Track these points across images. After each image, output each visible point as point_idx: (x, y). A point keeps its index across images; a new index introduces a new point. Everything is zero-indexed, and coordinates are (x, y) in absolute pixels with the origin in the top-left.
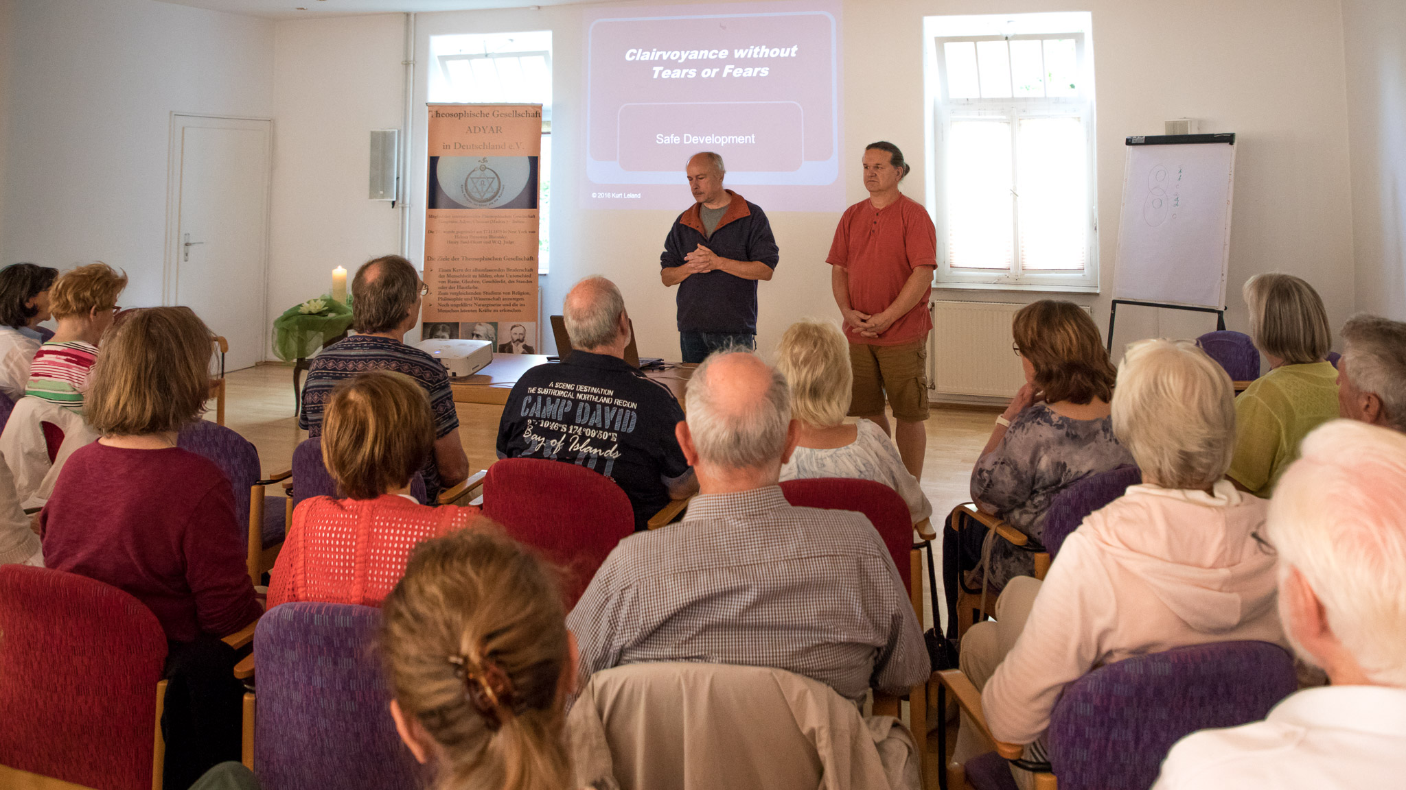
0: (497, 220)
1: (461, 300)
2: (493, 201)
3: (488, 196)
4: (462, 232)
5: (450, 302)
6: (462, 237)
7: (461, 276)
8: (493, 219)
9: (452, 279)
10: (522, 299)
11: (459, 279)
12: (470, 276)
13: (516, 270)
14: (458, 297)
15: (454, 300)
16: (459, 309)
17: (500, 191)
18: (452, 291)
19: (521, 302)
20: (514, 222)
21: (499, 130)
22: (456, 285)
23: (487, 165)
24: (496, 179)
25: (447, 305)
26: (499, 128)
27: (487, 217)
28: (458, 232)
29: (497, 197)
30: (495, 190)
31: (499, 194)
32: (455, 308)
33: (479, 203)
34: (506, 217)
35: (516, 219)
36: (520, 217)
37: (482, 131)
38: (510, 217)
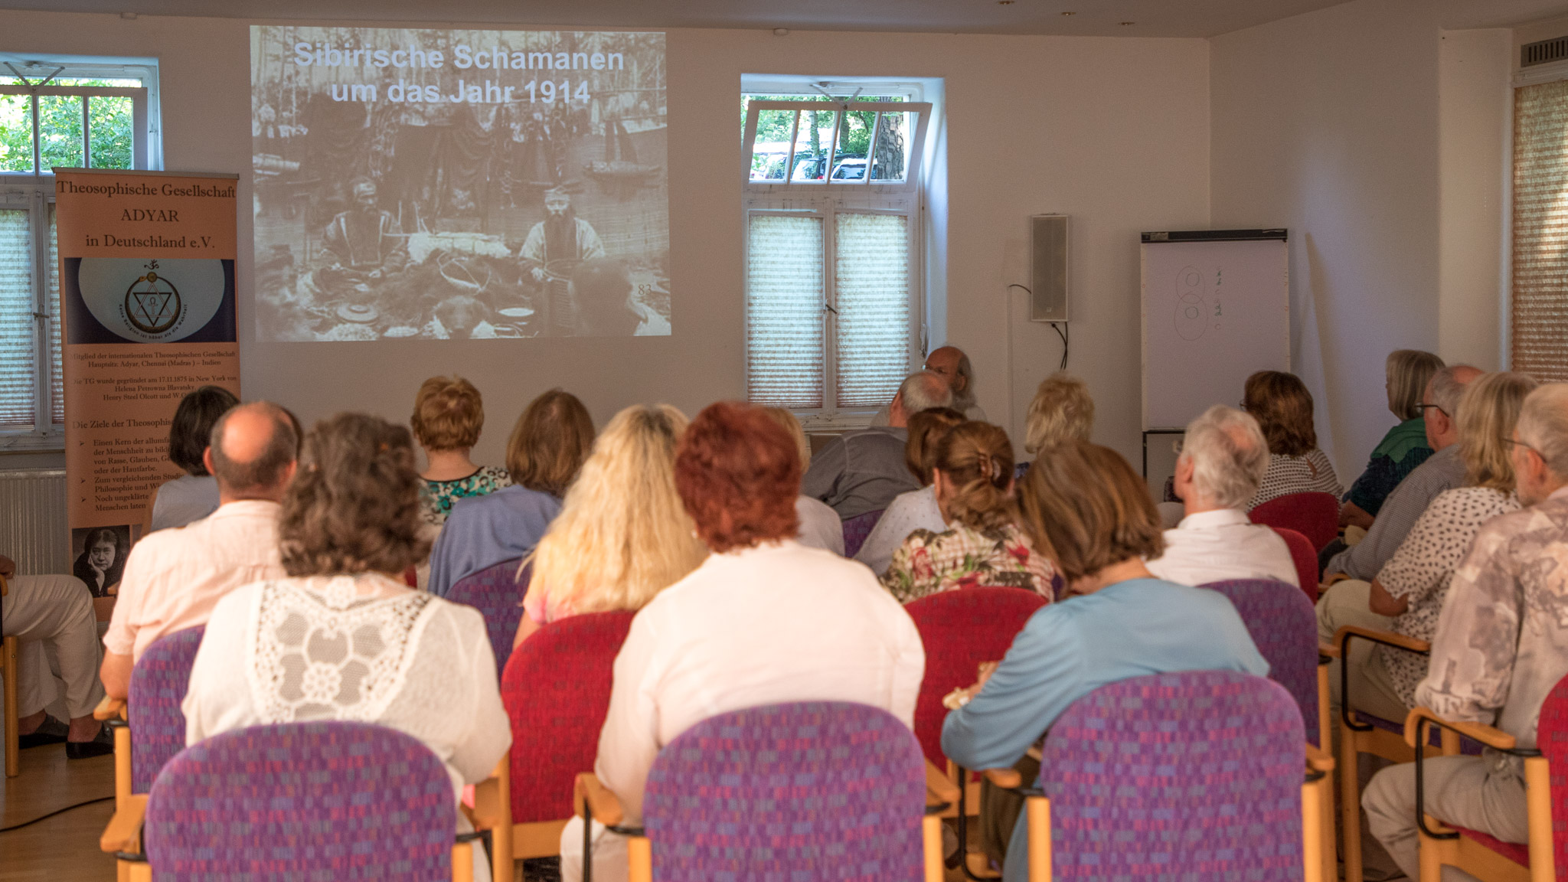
0: (179, 360)
1: (131, 488)
2: (170, 330)
3: (162, 322)
4: (125, 382)
5: (113, 494)
6: (126, 390)
7: (129, 451)
8: (173, 359)
9: (115, 457)
11: (127, 457)
12: (141, 451)
14: (126, 484)
15: (120, 489)
16: (128, 503)
17: (181, 315)
18: (118, 475)
20: (204, 363)
21: (173, 216)
22: (120, 466)
23: (158, 272)
24: (173, 295)
25: (110, 499)
26: (173, 214)
27: (164, 356)
28: (119, 382)
29: (176, 325)
30: (173, 313)
31: (179, 319)
32: (121, 503)
33: (148, 334)
34: (192, 355)
35: (208, 359)
36: (214, 355)
37: (147, 216)
38: (199, 355)
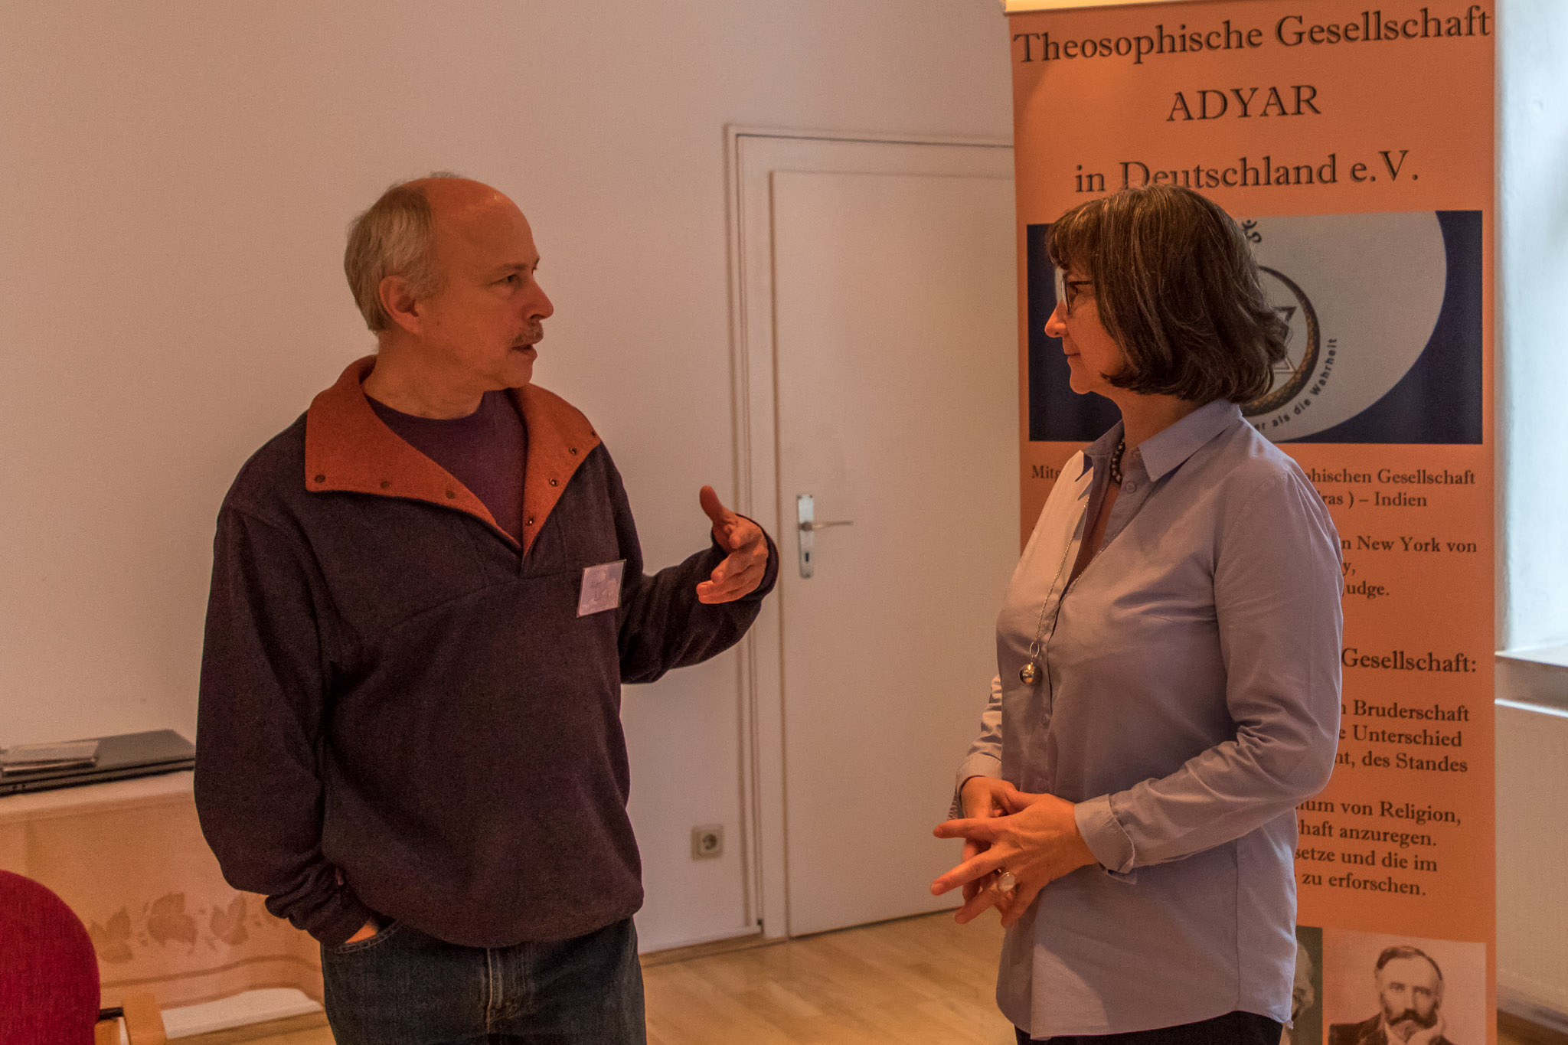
2: (1288, 408)
10: (1426, 840)
13: (1396, 712)
17: (1320, 366)
19: (1425, 853)
20: (1381, 500)
21: (1306, 100)
24: (1299, 315)
26: (1305, 94)
29: (1305, 393)
30: (1298, 360)
31: (1314, 379)
34: (1347, 477)
35: (1391, 490)
36: (1407, 479)
37: (1234, 105)
38: (1366, 478)
